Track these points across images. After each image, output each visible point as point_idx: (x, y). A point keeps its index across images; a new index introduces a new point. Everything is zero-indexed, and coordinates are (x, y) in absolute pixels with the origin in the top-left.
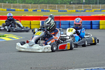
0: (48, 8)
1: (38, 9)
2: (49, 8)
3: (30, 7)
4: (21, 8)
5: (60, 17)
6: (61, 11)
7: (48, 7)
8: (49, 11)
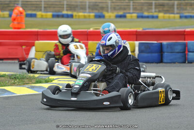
0: (153, 10)
1: (129, 13)
2: (157, 10)
3: (109, 6)
4: (87, 11)
5: (185, 31)
6: (186, 17)
7: (153, 7)
8: (157, 17)
